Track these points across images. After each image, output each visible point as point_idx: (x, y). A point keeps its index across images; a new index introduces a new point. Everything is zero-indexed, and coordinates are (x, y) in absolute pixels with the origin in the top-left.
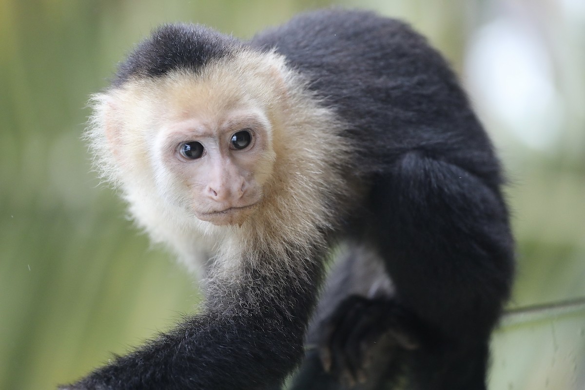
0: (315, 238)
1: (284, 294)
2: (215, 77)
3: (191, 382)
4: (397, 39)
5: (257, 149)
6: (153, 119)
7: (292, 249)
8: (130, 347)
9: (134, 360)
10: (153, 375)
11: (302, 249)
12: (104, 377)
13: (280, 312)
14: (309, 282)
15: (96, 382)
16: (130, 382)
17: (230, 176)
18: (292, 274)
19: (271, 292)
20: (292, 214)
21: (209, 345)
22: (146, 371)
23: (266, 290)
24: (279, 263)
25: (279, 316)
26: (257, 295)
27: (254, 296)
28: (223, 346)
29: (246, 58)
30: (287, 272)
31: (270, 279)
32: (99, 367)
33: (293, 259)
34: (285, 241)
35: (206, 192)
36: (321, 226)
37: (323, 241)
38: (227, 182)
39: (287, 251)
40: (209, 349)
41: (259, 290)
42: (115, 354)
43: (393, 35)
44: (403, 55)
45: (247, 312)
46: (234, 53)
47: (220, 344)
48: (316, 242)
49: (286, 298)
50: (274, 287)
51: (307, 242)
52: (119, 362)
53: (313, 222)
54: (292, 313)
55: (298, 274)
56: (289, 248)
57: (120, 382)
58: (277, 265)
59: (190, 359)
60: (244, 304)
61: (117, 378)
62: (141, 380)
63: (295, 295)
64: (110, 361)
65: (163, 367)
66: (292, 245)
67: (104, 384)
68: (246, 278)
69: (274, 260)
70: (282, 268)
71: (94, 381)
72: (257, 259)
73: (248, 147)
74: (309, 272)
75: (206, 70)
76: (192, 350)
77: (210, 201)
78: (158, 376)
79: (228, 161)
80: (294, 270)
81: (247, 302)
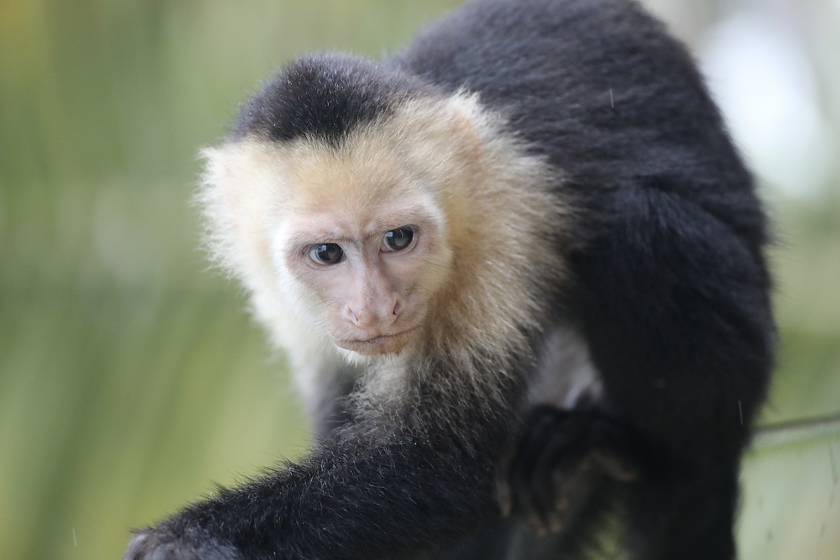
0: (515, 343)
1: (466, 420)
2: (359, 153)
3: (326, 533)
4: (625, 27)
5: (420, 251)
6: (275, 205)
7: (481, 358)
8: (242, 477)
9: (245, 495)
10: (270, 518)
11: (496, 358)
12: (200, 517)
13: (459, 444)
14: (503, 405)
15: (186, 523)
16: (236, 525)
17: (377, 294)
18: (478, 392)
19: (447, 415)
20: (483, 311)
21: (354, 482)
22: (260, 512)
23: (439, 412)
24: (460, 376)
25: (456, 449)
26: (425, 418)
27: (420, 420)
28: (374, 484)
29: (412, 111)
30: (473, 389)
31: (446, 397)
32: (194, 502)
33: (482, 371)
34: (472, 347)
35: (344, 313)
36: (525, 326)
37: (527, 348)
38: (371, 303)
39: (474, 360)
40: (353, 488)
41: (429, 411)
42: (218, 485)
43: (618, 19)
44: (634, 51)
45: (410, 440)
46: (395, 108)
47: (369, 481)
48: (517, 348)
49: (468, 426)
50: (451, 409)
51: (503, 349)
52: (224, 496)
53: (514, 321)
54: (476, 446)
55: (487, 392)
56: (477, 356)
57: (223, 523)
58: (458, 379)
59: (324, 500)
60: (407, 430)
61: (218, 518)
62: (253, 524)
63: (482, 421)
64: (211, 494)
65: (286, 507)
66: (482, 352)
67: (199, 526)
68: (411, 393)
69: (454, 371)
70: (465, 384)
71: (184, 521)
72: (428, 368)
73: (407, 249)
74: (504, 391)
75: (347, 143)
76: (329, 487)
77: (350, 326)
78: (278, 520)
79: (376, 272)
80: (481, 386)
81: (411, 427)
